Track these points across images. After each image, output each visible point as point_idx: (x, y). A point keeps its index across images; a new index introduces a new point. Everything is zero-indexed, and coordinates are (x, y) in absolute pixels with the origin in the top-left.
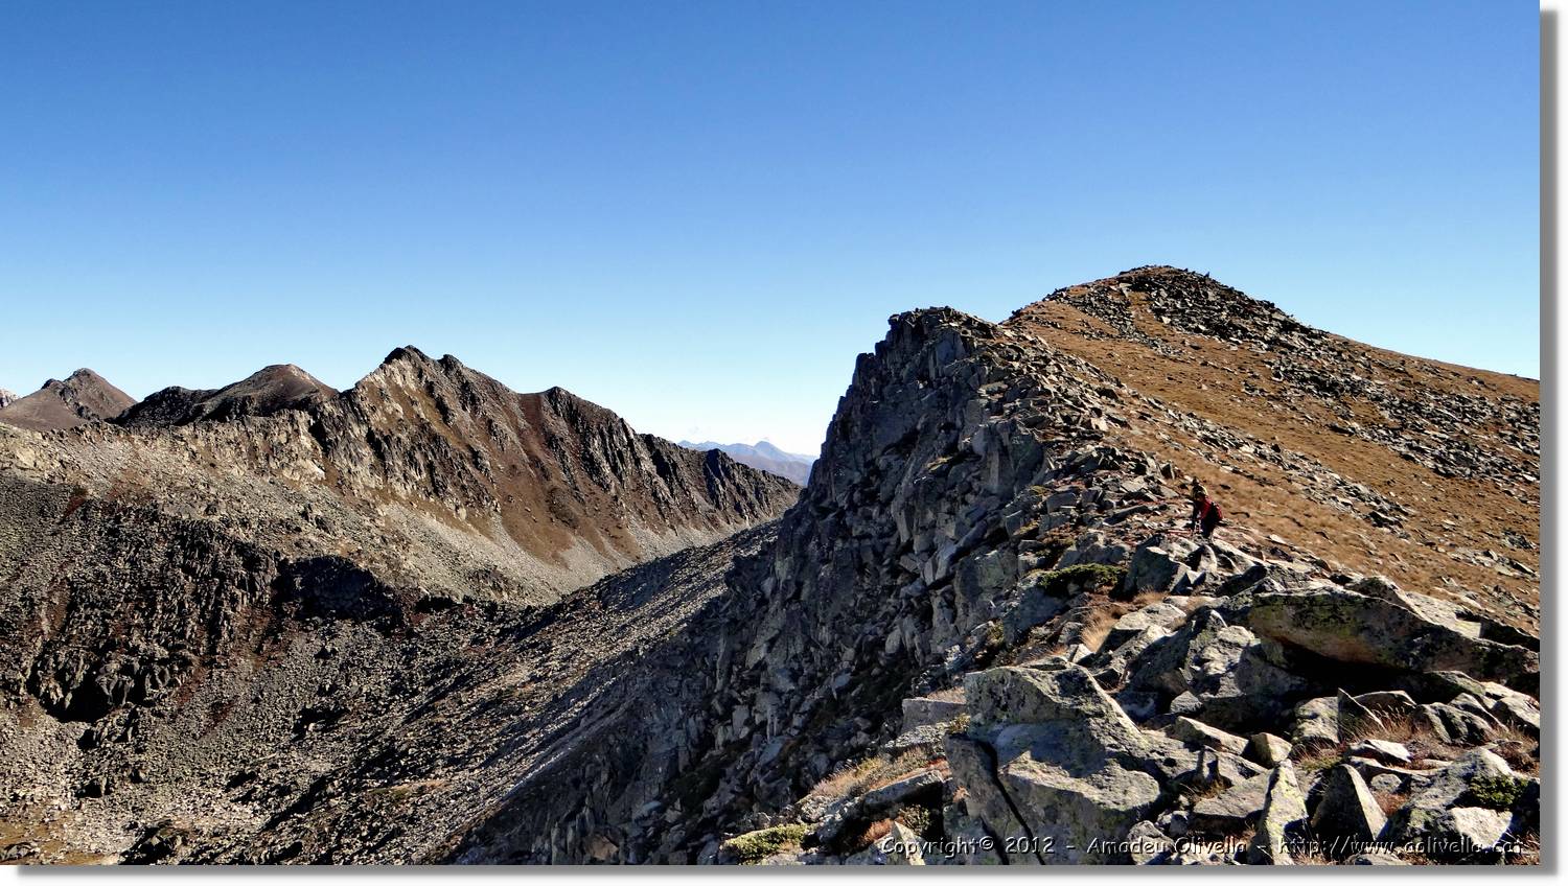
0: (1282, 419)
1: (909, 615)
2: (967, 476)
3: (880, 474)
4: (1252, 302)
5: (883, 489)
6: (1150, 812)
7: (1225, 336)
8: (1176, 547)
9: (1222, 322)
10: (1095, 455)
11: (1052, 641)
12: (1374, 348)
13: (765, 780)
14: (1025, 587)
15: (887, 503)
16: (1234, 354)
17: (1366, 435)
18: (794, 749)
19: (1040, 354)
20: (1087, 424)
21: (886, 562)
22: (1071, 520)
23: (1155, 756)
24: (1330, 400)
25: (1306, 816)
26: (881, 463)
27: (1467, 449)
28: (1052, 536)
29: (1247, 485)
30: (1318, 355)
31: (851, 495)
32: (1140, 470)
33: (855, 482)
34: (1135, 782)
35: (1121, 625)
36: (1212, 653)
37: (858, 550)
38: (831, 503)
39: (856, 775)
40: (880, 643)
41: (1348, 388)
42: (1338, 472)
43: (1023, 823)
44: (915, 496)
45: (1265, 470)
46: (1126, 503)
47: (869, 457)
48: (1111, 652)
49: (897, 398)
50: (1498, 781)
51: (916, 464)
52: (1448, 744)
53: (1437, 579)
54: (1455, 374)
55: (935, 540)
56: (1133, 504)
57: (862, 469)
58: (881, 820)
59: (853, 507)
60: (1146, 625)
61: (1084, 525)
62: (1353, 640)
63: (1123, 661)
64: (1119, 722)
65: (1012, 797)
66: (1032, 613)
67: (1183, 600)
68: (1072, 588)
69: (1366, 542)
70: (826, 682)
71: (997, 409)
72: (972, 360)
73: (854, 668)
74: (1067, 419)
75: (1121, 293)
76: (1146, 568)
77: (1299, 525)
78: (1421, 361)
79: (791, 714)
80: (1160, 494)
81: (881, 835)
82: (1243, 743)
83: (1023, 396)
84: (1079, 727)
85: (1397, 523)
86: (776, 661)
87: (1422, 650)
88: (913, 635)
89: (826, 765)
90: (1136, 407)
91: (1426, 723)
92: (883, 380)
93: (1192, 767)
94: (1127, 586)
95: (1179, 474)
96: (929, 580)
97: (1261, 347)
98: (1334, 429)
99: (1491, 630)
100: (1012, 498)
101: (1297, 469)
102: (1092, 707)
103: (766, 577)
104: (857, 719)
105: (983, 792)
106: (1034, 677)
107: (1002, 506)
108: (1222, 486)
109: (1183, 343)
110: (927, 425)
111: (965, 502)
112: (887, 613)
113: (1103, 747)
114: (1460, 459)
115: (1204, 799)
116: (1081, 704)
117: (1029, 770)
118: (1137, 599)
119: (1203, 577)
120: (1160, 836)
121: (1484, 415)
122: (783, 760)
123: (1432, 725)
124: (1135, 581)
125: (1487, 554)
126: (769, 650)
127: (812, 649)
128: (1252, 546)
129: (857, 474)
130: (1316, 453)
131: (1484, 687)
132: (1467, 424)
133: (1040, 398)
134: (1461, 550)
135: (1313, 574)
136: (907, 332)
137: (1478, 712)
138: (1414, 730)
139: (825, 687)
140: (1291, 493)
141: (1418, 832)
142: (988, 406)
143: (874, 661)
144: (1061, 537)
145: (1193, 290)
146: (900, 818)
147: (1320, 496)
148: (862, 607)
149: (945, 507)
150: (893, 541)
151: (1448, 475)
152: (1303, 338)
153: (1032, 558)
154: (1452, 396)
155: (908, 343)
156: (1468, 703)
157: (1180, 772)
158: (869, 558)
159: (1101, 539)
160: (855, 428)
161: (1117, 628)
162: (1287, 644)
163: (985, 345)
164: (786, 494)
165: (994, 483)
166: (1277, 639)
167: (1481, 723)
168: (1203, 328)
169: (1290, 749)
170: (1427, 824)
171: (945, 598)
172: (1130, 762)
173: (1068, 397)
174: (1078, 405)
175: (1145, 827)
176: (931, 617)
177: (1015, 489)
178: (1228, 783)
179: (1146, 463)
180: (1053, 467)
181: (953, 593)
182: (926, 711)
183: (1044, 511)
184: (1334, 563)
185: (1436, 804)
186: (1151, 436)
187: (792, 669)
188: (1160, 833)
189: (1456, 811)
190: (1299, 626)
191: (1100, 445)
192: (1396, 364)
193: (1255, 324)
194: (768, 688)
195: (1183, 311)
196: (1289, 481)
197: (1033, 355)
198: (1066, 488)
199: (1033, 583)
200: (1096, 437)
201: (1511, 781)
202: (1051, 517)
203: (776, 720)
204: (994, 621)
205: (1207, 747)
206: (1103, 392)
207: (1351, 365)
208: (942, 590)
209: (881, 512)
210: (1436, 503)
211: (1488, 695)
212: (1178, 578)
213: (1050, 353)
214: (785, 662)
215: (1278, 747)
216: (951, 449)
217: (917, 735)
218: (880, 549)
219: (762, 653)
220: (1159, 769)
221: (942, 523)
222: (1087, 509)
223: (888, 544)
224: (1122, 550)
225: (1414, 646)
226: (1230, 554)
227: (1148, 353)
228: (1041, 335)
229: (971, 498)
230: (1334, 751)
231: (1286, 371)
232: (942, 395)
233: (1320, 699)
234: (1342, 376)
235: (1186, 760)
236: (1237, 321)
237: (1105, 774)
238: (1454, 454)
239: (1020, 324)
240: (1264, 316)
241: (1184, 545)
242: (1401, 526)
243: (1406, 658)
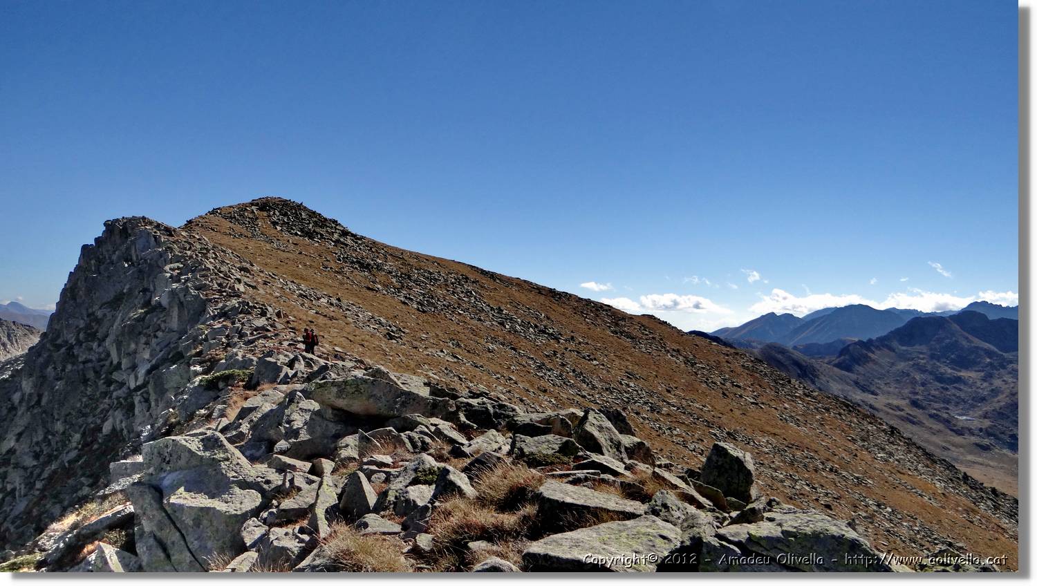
0: (342, 284)
1: (119, 409)
2: (157, 320)
3: (99, 321)
4: (326, 219)
5: (100, 330)
6: (256, 512)
7: (311, 237)
8: (281, 357)
9: (310, 230)
10: (237, 305)
11: (208, 418)
12: (388, 246)
13: (14, 528)
14: (192, 386)
15: (104, 340)
16: (316, 248)
17: (384, 292)
18: (37, 504)
19: (203, 246)
20: (232, 288)
21: (102, 377)
22: (222, 345)
23: (259, 480)
24: (366, 273)
25: (337, 502)
26: (99, 314)
27: (432, 298)
28: (211, 354)
29: (323, 320)
30: (360, 249)
31: (78, 334)
32: (263, 314)
33: (80, 327)
34: (247, 496)
35: (247, 404)
36: (295, 416)
37: (83, 370)
38: (63, 341)
39: (78, 515)
40: (100, 429)
41: (375, 267)
42: (371, 311)
43: (179, 531)
44: (123, 334)
45: (333, 311)
46: (255, 333)
47: (90, 311)
48: (241, 421)
49: (109, 273)
50: (430, 470)
51: (123, 314)
52: (412, 453)
53: (419, 366)
54: (427, 260)
55: (136, 361)
56: (259, 333)
57: (85, 318)
58: (92, 543)
59: (79, 343)
60: (261, 403)
61: (230, 347)
62: (366, 403)
63: (248, 425)
64: (239, 464)
65: (172, 516)
66: (197, 402)
67: (284, 387)
68: (221, 385)
69: (384, 348)
70: (60, 457)
71: (176, 279)
72: (160, 250)
73: (80, 446)
74: (220, 285)
75: (253, 212)
76: (264, 370)
77: (351, 341)
78: (411, 253)
79: (35, 482)
80: (275, 327)
81: (90, 552)
82: (309, 465)
83: (193, 272)
84: (214, 469)
85: (399, 337)
86: (23, 447)
87: (401, 405)
88: (121, 422)
89: (60, 511)
90: (262, 277)
91: (402, 443)
92: (100, 262)
93: (280, 483)
94: (254, 382)
95: (286, 316)
96: (133, 386)
97: (330, 244)
98: (369, 289)
99: (435, 391)
100: (186, 333)
101: (350, 310)
102: (222, 456)
103: (15, 393)
104: (82, 479)
105: (154, 516)
106: (187, 441)
107: (180, 338)
108: (310, 321)
109: (288, 241)
110: (130, 289)
111: (156, 337)
112: (102, 410)
113: (229, 478)
114: (430, 304)
115: (286, 500)
116: (215, 454)
117: (181, 498)
118: (259, 388)
119: (296, 373)
120: (261, 526)
121: (440, 280)
122: (28, 512)
123: (404, 443)
124: (258, 378)
125: (442, 351)
126: (17, 440)
127: (50, 437)
128: (325, 354)
129: (82, 321)
130: (360, 302)
131: (429, 421)
132: (433, 285)
133: (204, 272)
134: (430, 350)
135: (356, 368)
136: (117, 232)
137: (426, 434)
138: (395, 448)
139: (59, 461)
140: (347, 324)
141: (392, 502)
142: (171, 277)
143: (94, 441)
144: (217, 355)
145: (294, 211)
146: (105, 539)
147: (361, 325)
148: (86, 406)
149: (143, 340)
150: (107, 363)
151: (424, 312)
152: (352, 240)
153: (198, 368)
154: (425, 271)
155: (117, 238)
156: (422, 430)
157: (273, 486)
158: (91, 375)
159: (240, 354)
160: (81, 292)
161: (245, 406)
162: (334, 408)
163: (169, 240)
164: (31, 336)
165: (174, 323)
166: (329, 405)
167: (428, 440)
168: (299, 233)
169: (334, 466)
170: (396, 498)
171: (143, 396)
172: (244, 485)
173: (221, 272)
174: (227, 277)
175: (252, 522)
176: (134, 408)
177: (188, 327)
178: (299, 489)
179: (267, 309)
180: (212, 314)
181: (147, 393)
182: (126, 469)
183: (206, 340)
184: (368, 361)
185: (400, 486)
186: (271, 294)
187: (35, 451)
188: (261, 524)
189: (410, 488)
190: (339, 397)
191: (240, 300)
192: (398, 254)
193: (327, 231)
194: (17, 466)
195: (288, 223)
196: (346, 317)
197: (200, 247)
198: (220, 326)
199: (197, 384)
200: (237, 295)
201: (436, 469)
202: (211, 343)
203: (23, 486)
204: (174, 408)
205: (288, 470)
206: (242, 269)
207: (377, 254)
208: (141, 391)
209: (99, 345)
210: (418, 327)
211: (432, 424)
212: (282, 375)
213: (210, 246)
214: (29, 448)
215: (327, 465)
216: (147, 303)
217: (120, 485)
218: (98, 369)
219: (12, 444)
220: (261, 487)
221: (141, 350)
222: (232, 338)
223: (104, 365)
224: (252, 360)
225: (396, 403)
226: (311, 359)
227: (268, 246)
228: (205, 235)
229: (160, 334)
230: (356, 463)
231: (344, 258)
232: (140, 271)
233: (350, 436)
234: (372, 260)
235: (276, 479)
236: (318, 230)
237: (230, 494)
238: (427, 301)
239: (191, 228)
240: (332, 227)
241: (286, 356)
242: (401, 339)
243: (393, 410)
